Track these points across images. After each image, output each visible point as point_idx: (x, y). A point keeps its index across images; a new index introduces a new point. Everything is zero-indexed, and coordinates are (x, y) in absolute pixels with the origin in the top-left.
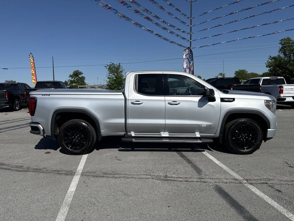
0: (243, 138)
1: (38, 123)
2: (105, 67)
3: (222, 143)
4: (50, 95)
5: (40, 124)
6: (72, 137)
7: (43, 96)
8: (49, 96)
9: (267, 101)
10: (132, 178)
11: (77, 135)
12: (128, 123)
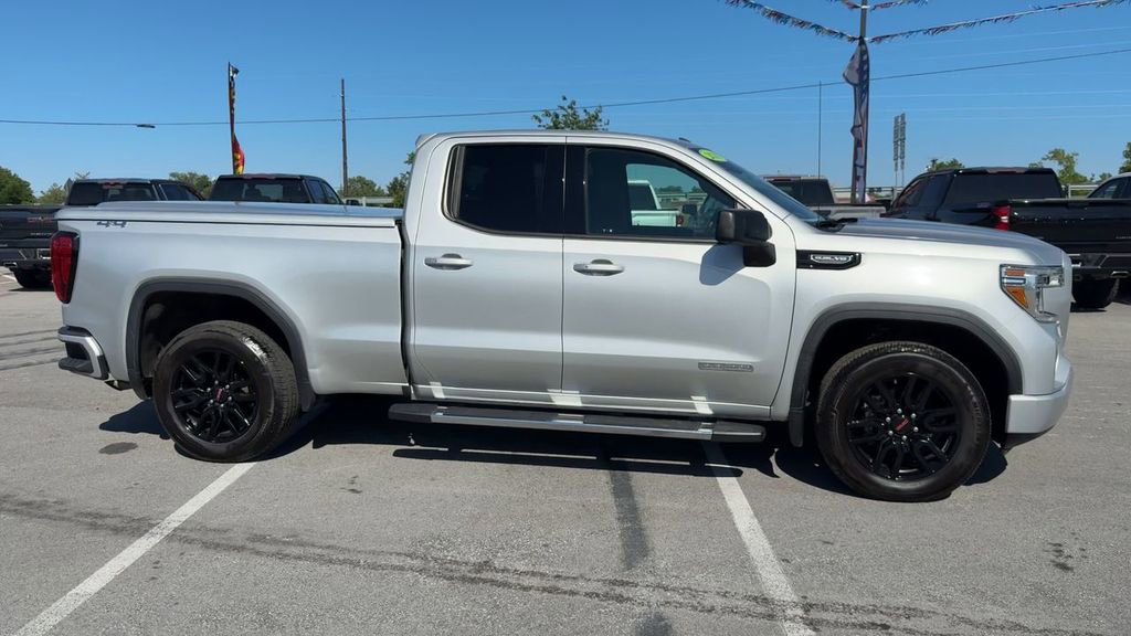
0: (899, 428)
1: (83, 332)
2: (536, 118)
3: (800, 445)
4: (125, 221)
5: (90, 335)
6: (205, 390)
7: (102, 228)
8: (123, 226)
9: (1016, 270)
10: (344, 562)
11: (222, 385)
12: (412, 342)
